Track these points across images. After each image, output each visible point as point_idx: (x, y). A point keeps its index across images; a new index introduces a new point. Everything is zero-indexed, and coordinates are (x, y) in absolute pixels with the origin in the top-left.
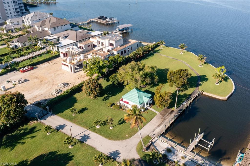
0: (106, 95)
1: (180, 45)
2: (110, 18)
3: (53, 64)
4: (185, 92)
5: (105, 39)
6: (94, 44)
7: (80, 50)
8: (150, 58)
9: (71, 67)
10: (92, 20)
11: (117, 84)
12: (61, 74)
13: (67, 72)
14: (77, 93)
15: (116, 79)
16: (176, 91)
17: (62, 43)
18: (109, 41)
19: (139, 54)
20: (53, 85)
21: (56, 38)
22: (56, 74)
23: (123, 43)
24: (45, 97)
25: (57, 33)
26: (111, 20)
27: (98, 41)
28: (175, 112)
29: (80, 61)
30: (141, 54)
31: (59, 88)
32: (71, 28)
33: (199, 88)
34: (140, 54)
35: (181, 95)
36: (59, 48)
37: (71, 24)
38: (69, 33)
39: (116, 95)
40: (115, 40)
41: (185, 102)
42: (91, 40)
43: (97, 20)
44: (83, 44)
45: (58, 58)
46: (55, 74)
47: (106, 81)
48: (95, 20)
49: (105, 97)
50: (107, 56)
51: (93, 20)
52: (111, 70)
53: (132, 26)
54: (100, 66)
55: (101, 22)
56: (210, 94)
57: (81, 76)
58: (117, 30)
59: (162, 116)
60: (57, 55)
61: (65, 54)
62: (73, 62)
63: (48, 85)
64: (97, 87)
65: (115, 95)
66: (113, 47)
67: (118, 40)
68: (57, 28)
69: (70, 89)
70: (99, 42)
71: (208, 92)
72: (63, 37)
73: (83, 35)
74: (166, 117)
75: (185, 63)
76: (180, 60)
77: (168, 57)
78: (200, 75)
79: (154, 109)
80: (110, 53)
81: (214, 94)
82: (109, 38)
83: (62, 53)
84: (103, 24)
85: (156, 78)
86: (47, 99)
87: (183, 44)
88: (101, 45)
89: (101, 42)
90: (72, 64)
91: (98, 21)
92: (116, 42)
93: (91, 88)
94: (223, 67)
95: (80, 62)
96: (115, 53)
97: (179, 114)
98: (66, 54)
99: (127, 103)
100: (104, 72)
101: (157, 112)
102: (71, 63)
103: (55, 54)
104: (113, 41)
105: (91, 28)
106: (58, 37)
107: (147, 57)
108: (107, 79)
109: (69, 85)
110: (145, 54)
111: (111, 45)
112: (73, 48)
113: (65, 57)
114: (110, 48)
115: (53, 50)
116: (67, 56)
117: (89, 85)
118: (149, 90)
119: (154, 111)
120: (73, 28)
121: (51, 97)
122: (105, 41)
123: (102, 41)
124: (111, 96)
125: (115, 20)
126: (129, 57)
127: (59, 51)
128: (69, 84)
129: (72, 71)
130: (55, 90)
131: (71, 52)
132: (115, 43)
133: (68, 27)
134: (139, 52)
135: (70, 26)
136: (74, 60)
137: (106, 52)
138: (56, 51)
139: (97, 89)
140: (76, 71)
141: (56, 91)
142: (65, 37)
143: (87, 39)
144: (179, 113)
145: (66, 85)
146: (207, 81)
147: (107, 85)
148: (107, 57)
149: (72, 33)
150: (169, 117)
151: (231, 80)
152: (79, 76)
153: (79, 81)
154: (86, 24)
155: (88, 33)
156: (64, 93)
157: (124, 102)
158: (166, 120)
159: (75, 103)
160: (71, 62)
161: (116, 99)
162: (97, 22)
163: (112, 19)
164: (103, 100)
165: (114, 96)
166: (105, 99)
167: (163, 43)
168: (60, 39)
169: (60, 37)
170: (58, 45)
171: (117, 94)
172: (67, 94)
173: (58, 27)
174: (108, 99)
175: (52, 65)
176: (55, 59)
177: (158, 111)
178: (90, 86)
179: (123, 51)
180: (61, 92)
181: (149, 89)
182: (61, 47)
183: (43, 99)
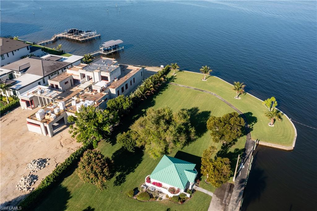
0: (118, 174)
1: (203, 68)
2: (87, 32)
3: (10, 122)
4: (235, 145)
5: (92, 70)
6: (74, 78)
7: (55, 93)
8: (164, 92)
9: (46, 128)
10: (58, 36)
11: (132, 150)
12: (28, 140)
13: (39, 135)
14: (66, 177)
15: (130, 143)
16: (222, 147)
17: (20, 82)
18: (100, 73)
19: (149, 90)
20: (18, 166)
21: (6, 73)
22: (19, 143)
23: (120, 74)
24: (6, 198)
25: (8, 64)
26: (88, 35)
27: (80, 73)
28: (235, 186)
29: (59, 115)
30: (153, 88)
31: (31, 173)
32: (30, 52)
33: (250, 135)
34: (151, 89)
35: (232, 152)
36: (16, 91)
37: (29, 47)
38: (29, 63)
39: (135, 170)
40: (109, 69)
41: (242, 164)
42: (69, 72)
43: (66, 36)
44: (57, 81)
45: (18, 108)
46: (16, 143)
47: (110, 143)
48: (64, 36)
49: (117, 178)
50: (102, 99)
51: (61, 35)
52: (116, 125)
53: (123, 42)
54: (99, 124)
55: (74, 38)
56: (270, 144)
57: (66, 140)
58: (101, 50)
59: (220, 200)
60: (14, 104)
61: (29, 101)
62: (47, 117)
63: (9, 169)
64: (105, 167)
65: (133, 171)
66: (107, 82)
67: (114, 70)
68: (5, 56)
69: (54, 174)
70: (84, 76)
71: (266, 141)
72: (20, 71)
73: (53, 64)
74: (226, 198)
75: (215, 95)
76: (206, 90)
77: (188, 87)
78: (243, 113)
79: (204, 188)
80: (105, 94)
81: (275, 144)
82: (99, 68)
83: (22, 100)
84: (77, 41)
85: (192, 131)
86: (11, 200)
87: (206, 67)
88: (87, 80)
89: (87, 76)
90: (46, 122)
91: (69, 37)
92: (111, 73)
93: (95, 171)
94: (273, 99)
95: (60, 117)
96: (113, 91)
97: (243, 188)
98: (31, 101)
99: (160, 185)
100: (107, 132)
101: (211, 194)
102: (44, 121)
103: (9, 102)
104: (106, 73)
105: (61, 50)
106: (11, 71)
107: (160, 91)
108: (110, 140)
109: (48, 163)
110: (157, 87)
111: (104, 78)
112: (42, 91)
113: (30, 107)
114: (103, 84)
115: (5, 95)
116: (32, 104)
117: (91, 165)
118: (182, 151)
119: (205, 191)
120: (33, 53)
121: (18, 196)
122: (93, 73)
123: (87, 74)
124: (128, 173)
125: (93, 34)
126: (137, 97)
127: (16, 95)
128: (48, 160)
129: (47, 133)
130: (23, 179)
131: (40, 98)
132: (110, 75)
133: (25, 51)
134: (149, 86)
135: (28, 49)
136: (48, 114)
137: (99, 91)
138: (11, 96)
139: (105, 170)
140: (54, 131)
141: (26, 182)
142: (23, 71)
143: (61, 70)
144: (242, 186)
145: (42, 163)
146: (256, 122)
147: (114, 152)
148: (103, 101)
149: (34, 63)
150: (232, 199)
151: (285, 116)
152: (62, 141)
153: (64, 151)
154: (51, 43)
155: (60, 60)
156: (43, 183)
157: (154, 183)
158: (228, 205)
159: (68, 201)
160: (44, 118)
161: (137, 178)
162: (68, 39)
163: (89, 33)
164: (116, 184)
165: (131, 173)
166: (118, 182)
167: (175, 67)
168: (14, 74)
169: (15, 72)
170: (14, 87)
171: (136, 168)
172: (49, 184)
173: (8, 53)
174: (124, 180)
175: (8, 125)
176: (12, 112)
177: (211, 191)
178: (92, 168)
179: (123, 87)
180: (35, 180)
181: (182, 148)
182: (19, 89)
183: (4, 202)
